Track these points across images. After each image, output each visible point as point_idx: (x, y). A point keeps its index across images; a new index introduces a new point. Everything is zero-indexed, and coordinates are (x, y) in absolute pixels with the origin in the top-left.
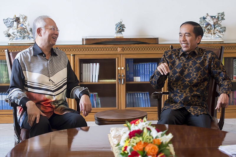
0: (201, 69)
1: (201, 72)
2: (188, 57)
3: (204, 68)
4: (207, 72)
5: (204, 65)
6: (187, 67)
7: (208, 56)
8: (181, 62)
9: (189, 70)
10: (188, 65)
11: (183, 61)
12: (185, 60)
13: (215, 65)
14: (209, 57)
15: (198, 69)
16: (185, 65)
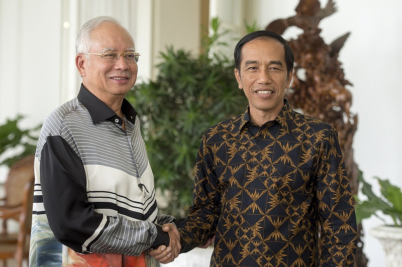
0: (293, 169)
1: (292, 176)
2: (261, 136)
3: (300, 168)
4: (306, 178)
5: (301, 160)
6: (255, 162)
7: (316, 138)
8: (242, 147)
9: (260, 170)
10: (259, 157)
11: (247, 146)
12: (252, 144)
13: (328, 165)
14: (317, 141)
15: (284, 169)
16: (252, 157)
